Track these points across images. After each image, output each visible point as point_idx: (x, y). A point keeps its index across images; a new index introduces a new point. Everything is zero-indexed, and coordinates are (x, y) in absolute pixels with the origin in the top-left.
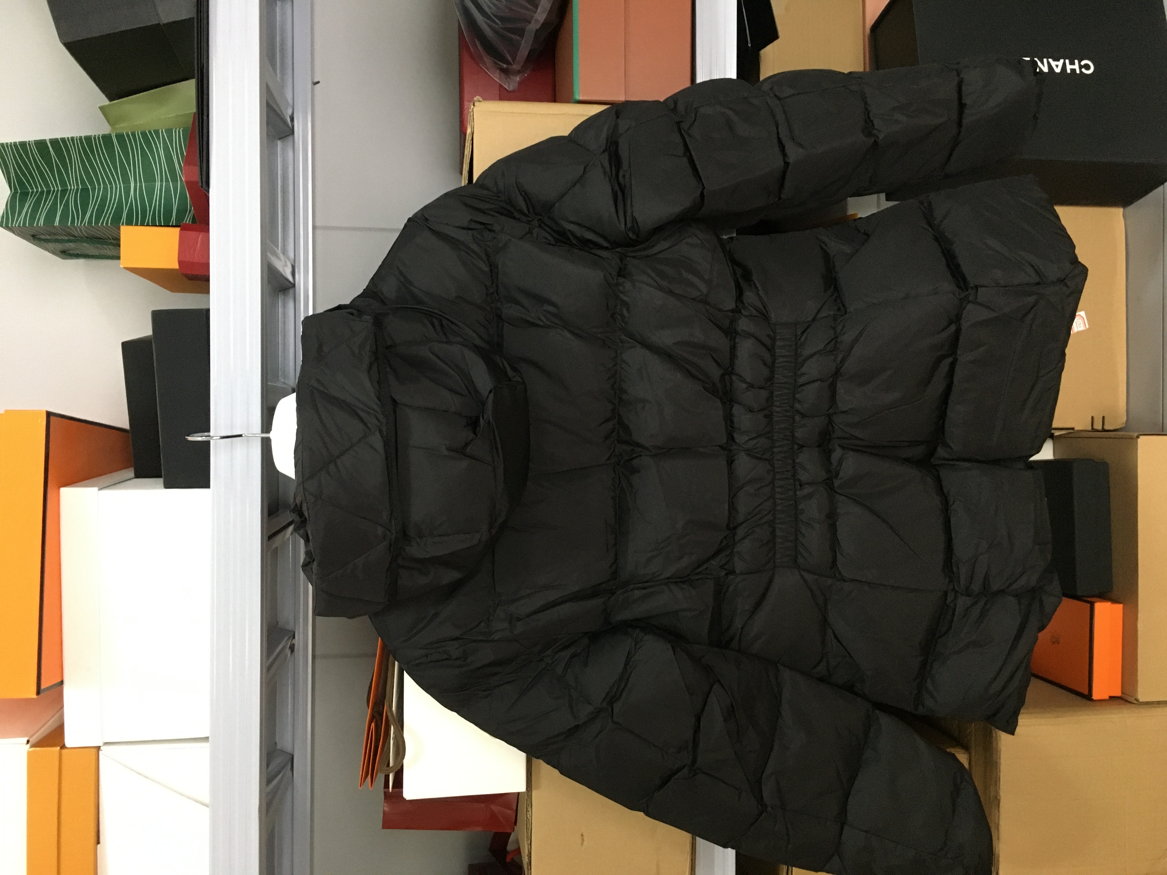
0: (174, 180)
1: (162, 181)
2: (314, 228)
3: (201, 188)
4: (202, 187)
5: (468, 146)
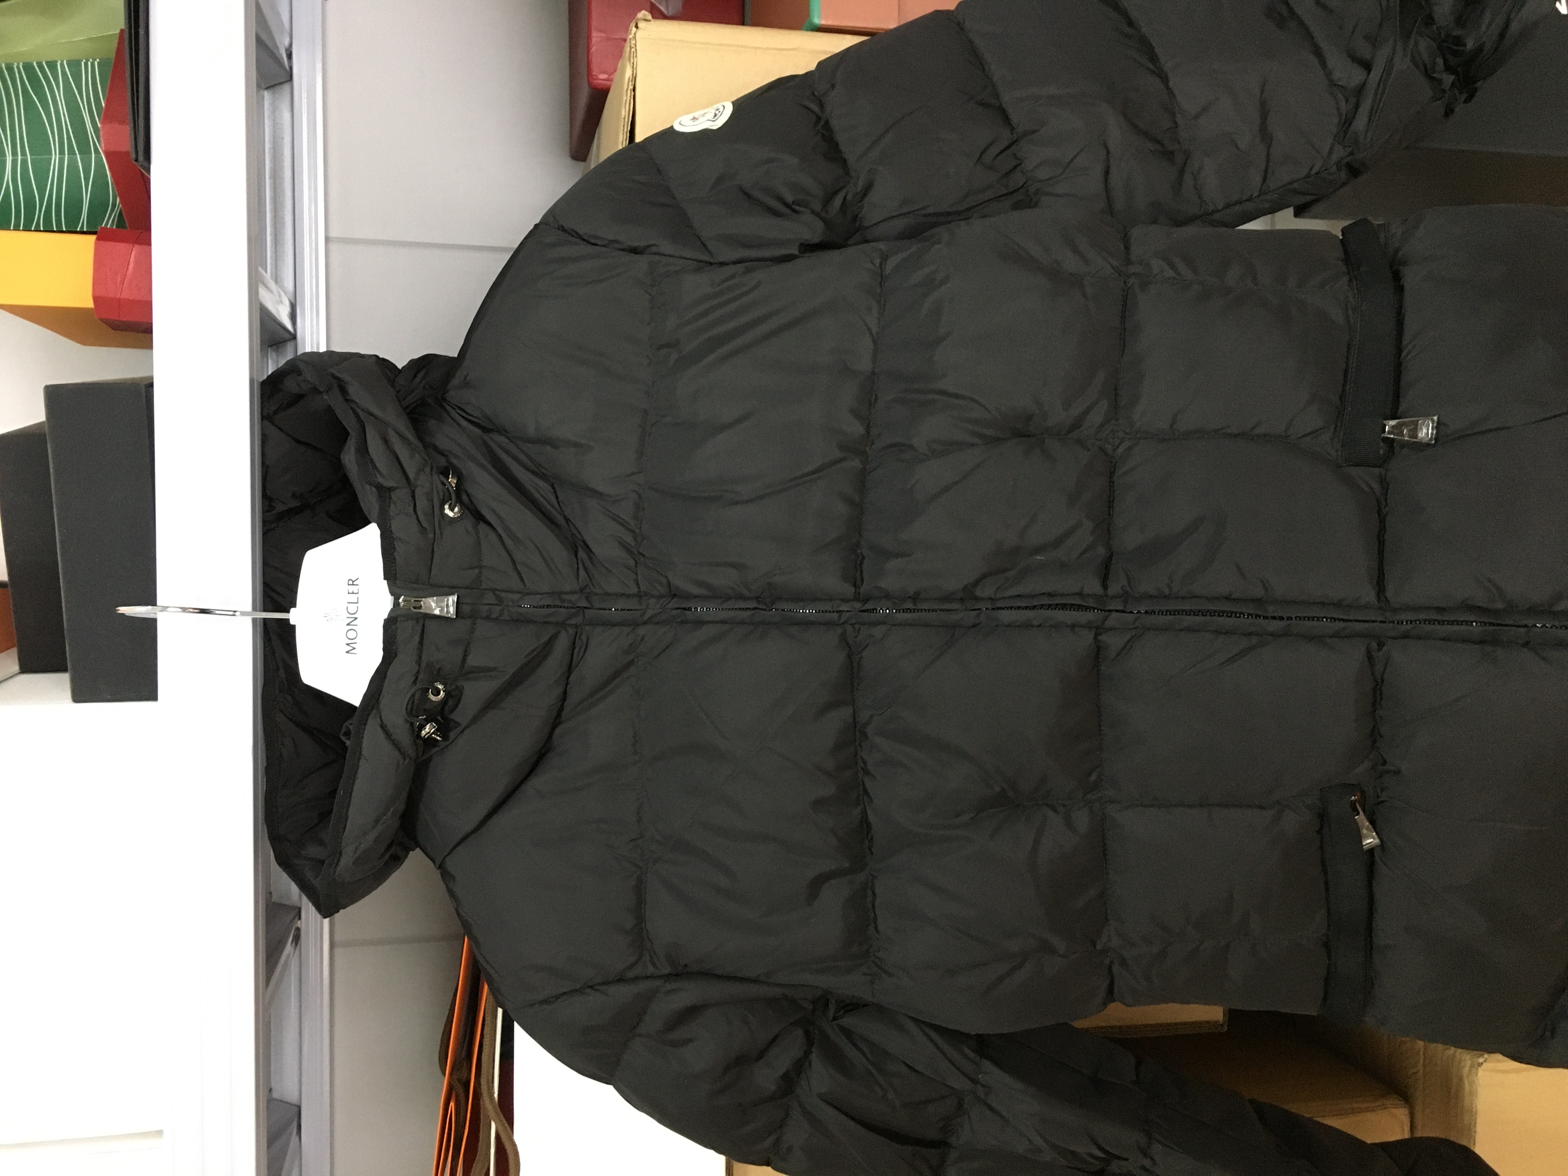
0: (85, 150)
1: (62, 152)
2: (327, 239)
3: (134, 162)
4: (136, 160)
5: (626, 100)
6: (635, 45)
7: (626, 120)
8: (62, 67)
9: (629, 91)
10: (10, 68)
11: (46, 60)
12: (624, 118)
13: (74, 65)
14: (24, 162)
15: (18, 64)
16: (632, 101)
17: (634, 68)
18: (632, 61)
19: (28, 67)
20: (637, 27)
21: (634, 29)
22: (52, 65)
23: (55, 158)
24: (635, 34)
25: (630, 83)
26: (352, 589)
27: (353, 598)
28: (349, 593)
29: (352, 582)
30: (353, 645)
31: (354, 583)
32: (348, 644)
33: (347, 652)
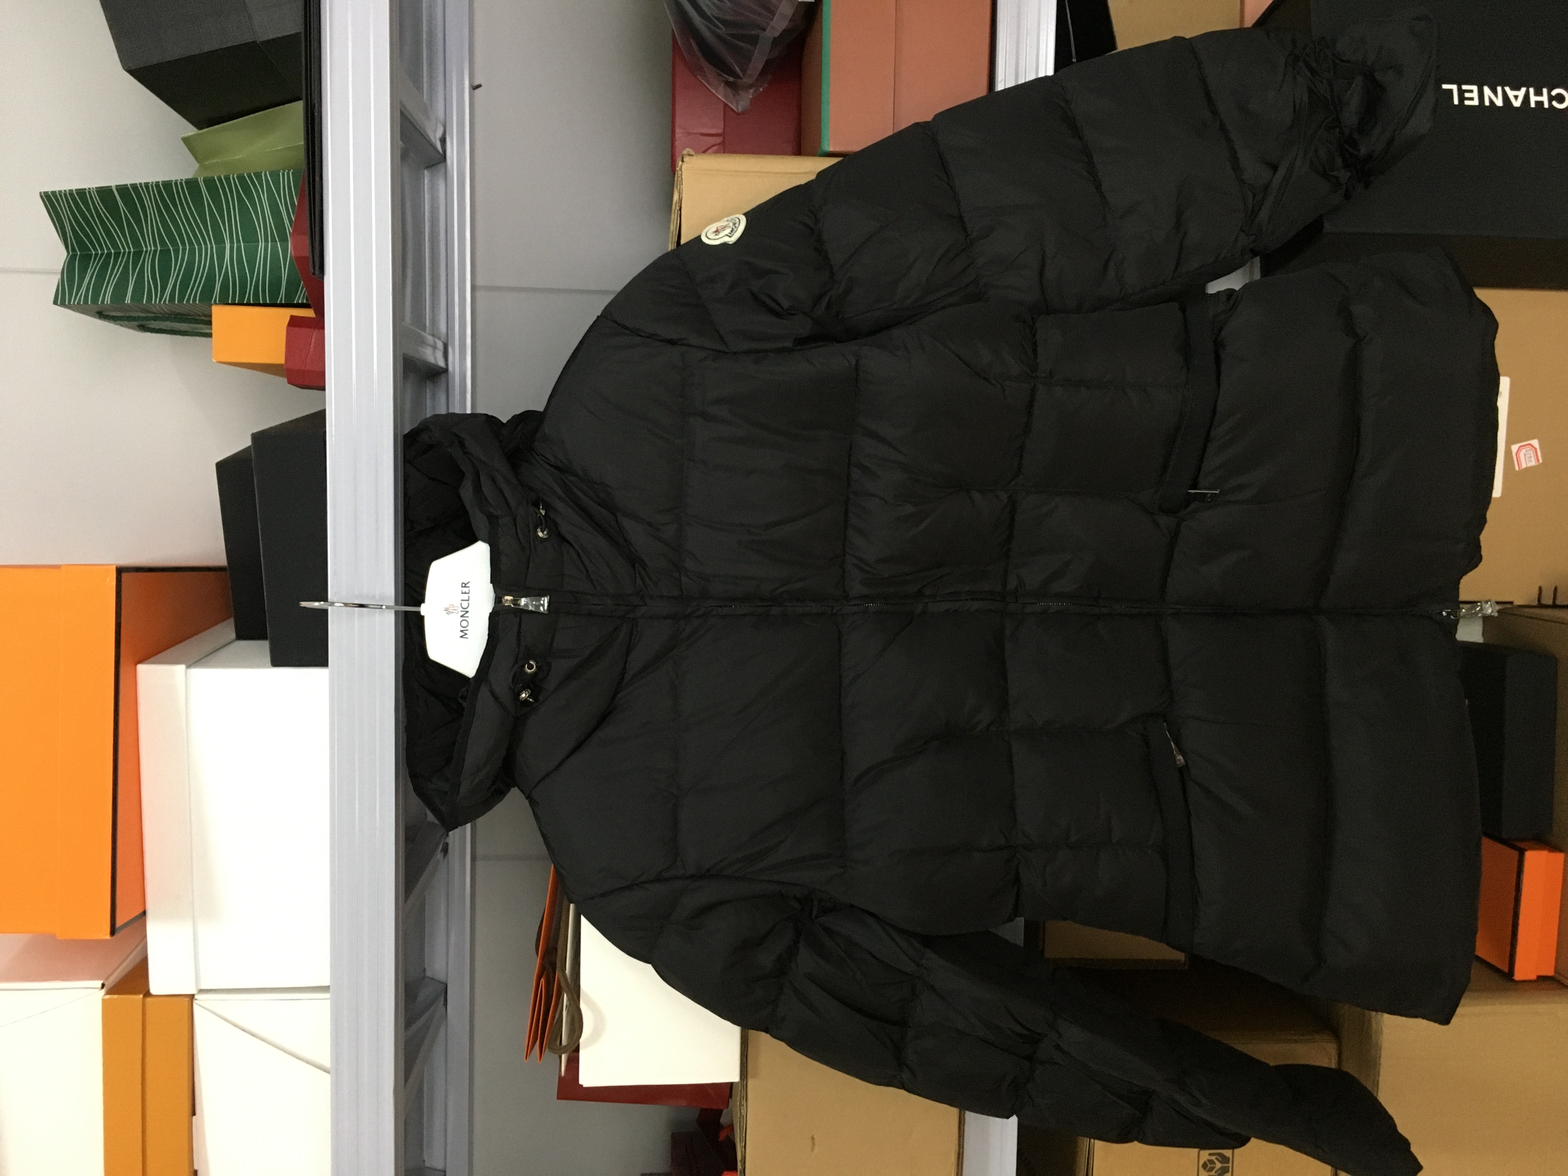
0: (284, 239)
1: (266, 241)
2: (474, 288)
3: (312, 275)
4: (314, 274)
5: (674, 218)
6: (682, 175)
7: (674, 233)
8: (266, 176)
9: (676, 211)
10: (227, 179)
11: (255, 171)
12: (673, 232)
13: (275, 175)
14: (239, 248)
15: (233, 175)
16: (679, 218)
17: (680, 193)
18: (679, 188)
19: (241, 178)
20: (683, 161)
21: (680, 163)
22: (258, 175)
23: (261, 245)
24: (681, 166)
25: (677, 205)
26: (466, 590)
27: (465, 597)
28: (462, 593)
29: (464, 585)
30: (465, 632)
31: (467, 585)
32: (462, 631)
33: (461, 637)
